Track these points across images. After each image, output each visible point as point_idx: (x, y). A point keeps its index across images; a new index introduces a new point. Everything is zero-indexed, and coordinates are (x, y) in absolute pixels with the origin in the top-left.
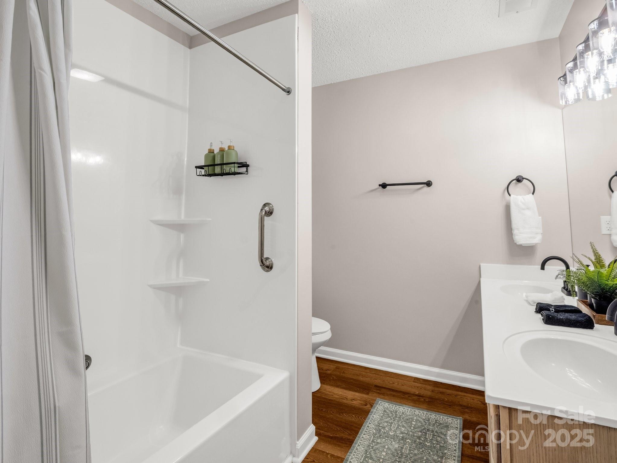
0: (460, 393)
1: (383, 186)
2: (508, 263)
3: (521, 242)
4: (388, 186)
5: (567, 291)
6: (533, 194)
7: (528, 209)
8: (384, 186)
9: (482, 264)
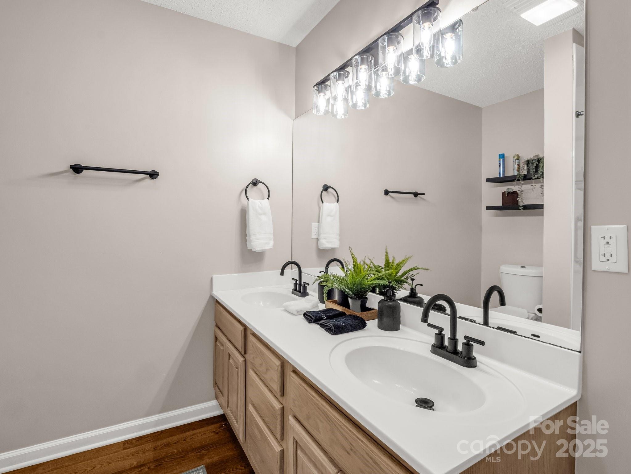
0: (188, 434)
1: (75, 168)
2: (239, 272)
3: (258, 248)
4: (84, 170)
5: (300, 293)
6: (268, 198)
7: (264, 214)
8: (77, 169)
9: (214, 276)
